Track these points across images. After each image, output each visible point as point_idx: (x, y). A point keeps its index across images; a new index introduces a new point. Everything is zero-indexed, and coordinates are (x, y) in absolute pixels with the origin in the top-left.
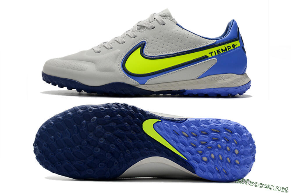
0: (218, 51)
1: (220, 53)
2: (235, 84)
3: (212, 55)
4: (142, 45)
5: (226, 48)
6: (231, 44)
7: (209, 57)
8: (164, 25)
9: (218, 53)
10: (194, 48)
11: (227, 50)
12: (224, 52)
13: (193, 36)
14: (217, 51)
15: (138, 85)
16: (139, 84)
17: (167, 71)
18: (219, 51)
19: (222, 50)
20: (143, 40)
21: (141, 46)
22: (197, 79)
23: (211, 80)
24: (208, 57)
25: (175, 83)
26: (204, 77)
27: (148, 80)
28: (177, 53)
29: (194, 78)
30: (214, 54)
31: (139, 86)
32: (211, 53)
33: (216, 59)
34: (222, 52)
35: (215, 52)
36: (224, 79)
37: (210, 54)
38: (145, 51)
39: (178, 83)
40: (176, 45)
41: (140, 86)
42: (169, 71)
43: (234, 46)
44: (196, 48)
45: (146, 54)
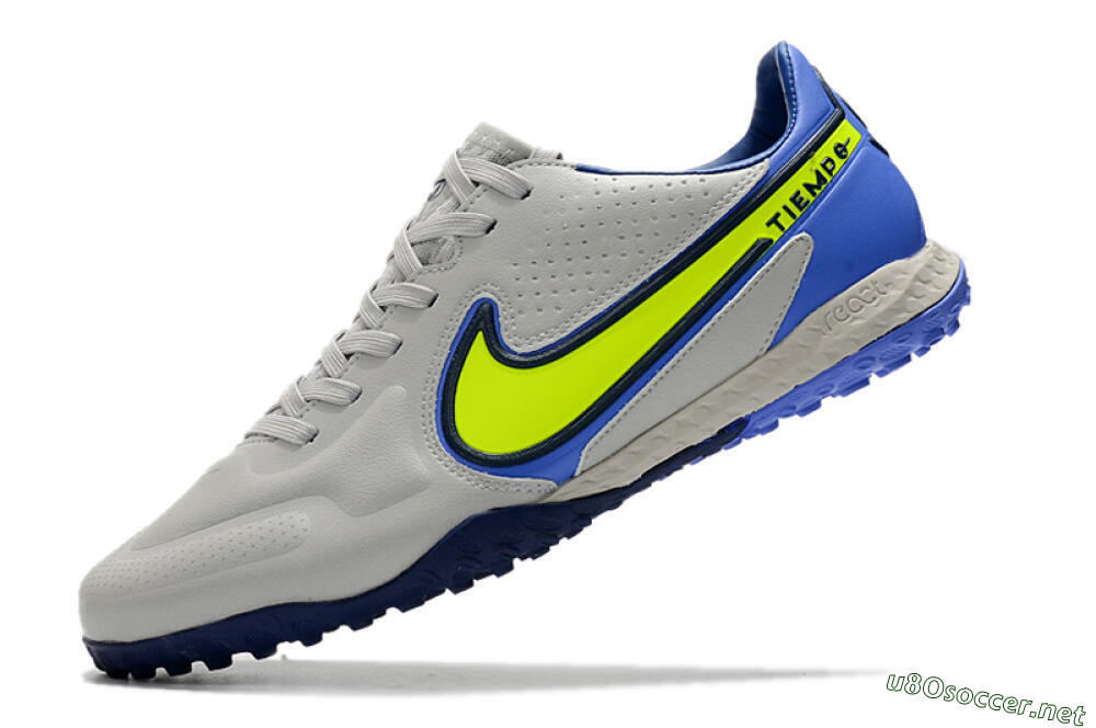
0: (796, 199)
1: (808, 202)
2: (921, 297)
3: (782, 228)
4: (483, 321)
5: (818, 173)
6: (827, 150)
7: (775, 239)
8: (528, 194)
9: (801, 209)
10: (700, 233)
11: (825, 181)
12: (818, 192)
13: (669, 185)
14: (793, 200)
15: (553, 492)
16: (555, 485)
17: (640, 376)
18: (802, 199)
19: (809, 187)
20: (474, 300)
21: (482, 324)
22: (769, 349)
23: (825, 329)
24: (771, 241)
25: (691, 409)
26: (792, 330)
27: (584, 453)
28: (644, 284)
29: (757, 353)
30: (786, 221)
31: (556, 494)
32: (774, 220)
33: (804, 234)
34: (814, 194)
35: (785, 208)
36: (870, 300)
37: (773, 225)
38: (508, 339)
39: (703, 402)
40: (624, 255)
41: (562, 490)
42: (649, 372)
43: (840, 150)
44: (708, 226)
45: (519, 350)
